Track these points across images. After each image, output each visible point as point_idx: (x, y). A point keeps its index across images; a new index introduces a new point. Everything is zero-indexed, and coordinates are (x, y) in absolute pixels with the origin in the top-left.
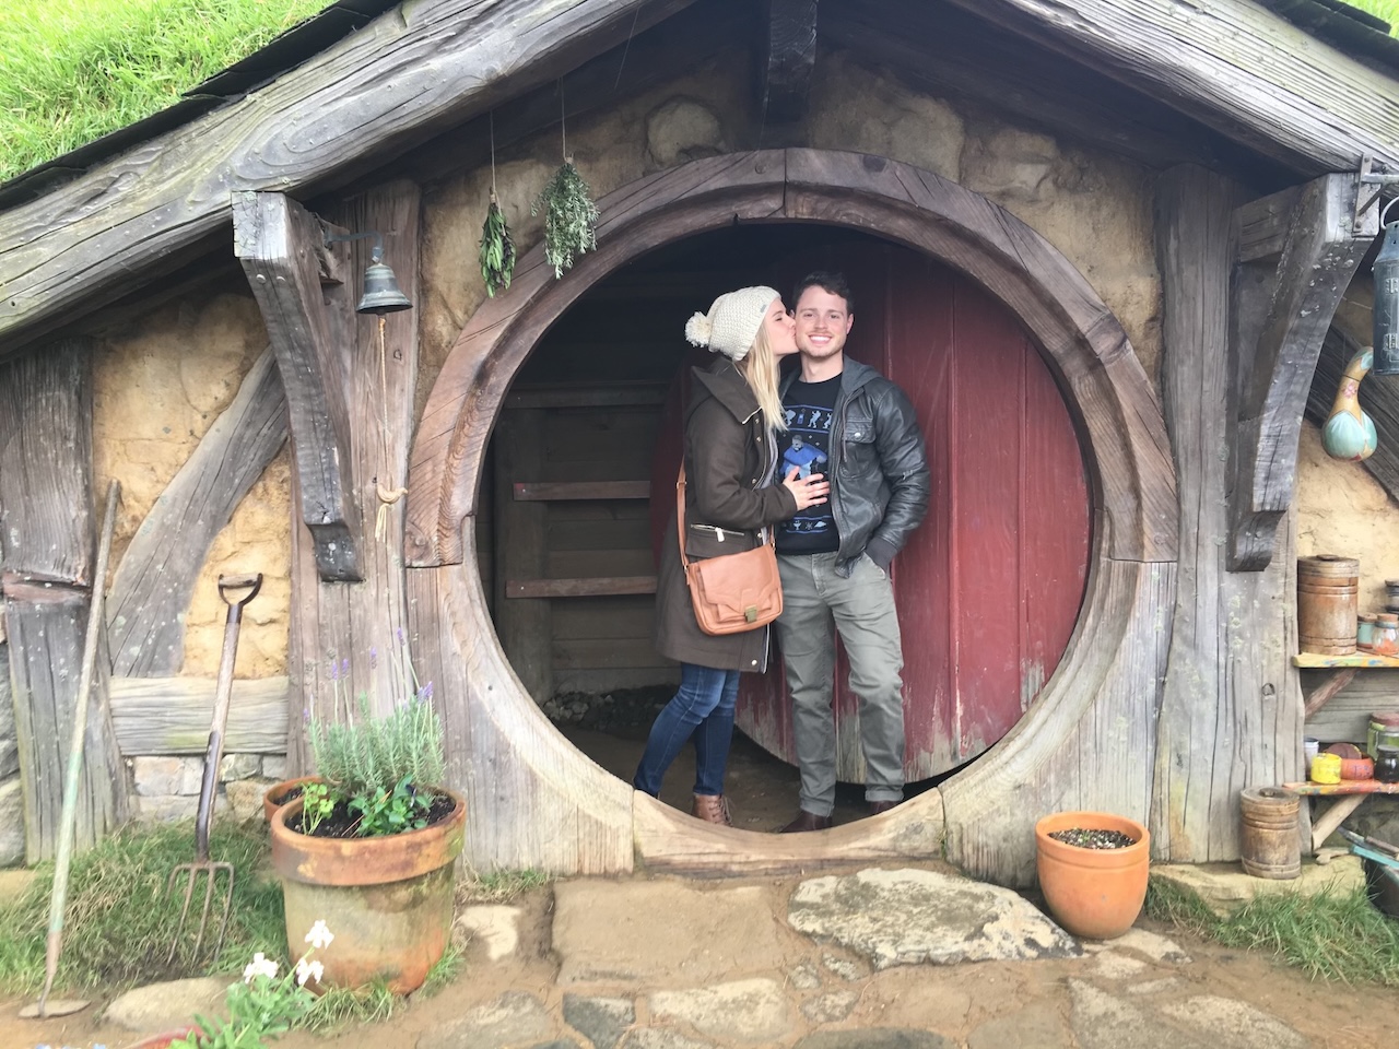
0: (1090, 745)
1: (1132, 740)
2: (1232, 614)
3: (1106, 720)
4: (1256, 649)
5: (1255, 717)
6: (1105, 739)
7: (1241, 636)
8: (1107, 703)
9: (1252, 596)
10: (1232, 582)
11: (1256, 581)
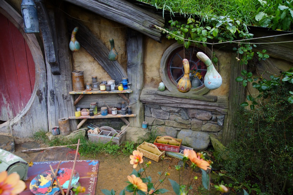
0: (34, 110)
1: (42, 109)
2: (55, 84)
3: (36, 105)
4: (61, 91)
5: (63, 104)
6: (36, 109)
7: (58, 88)
8: (36, 102)
9: (59, 80)
10: (55, 77)
11: (59, 77)
